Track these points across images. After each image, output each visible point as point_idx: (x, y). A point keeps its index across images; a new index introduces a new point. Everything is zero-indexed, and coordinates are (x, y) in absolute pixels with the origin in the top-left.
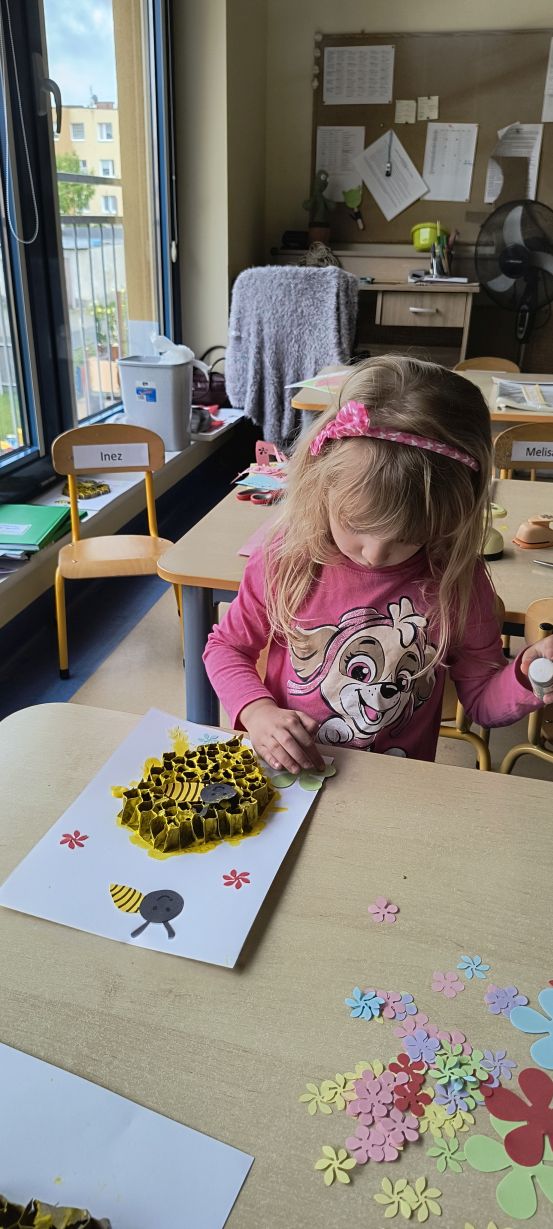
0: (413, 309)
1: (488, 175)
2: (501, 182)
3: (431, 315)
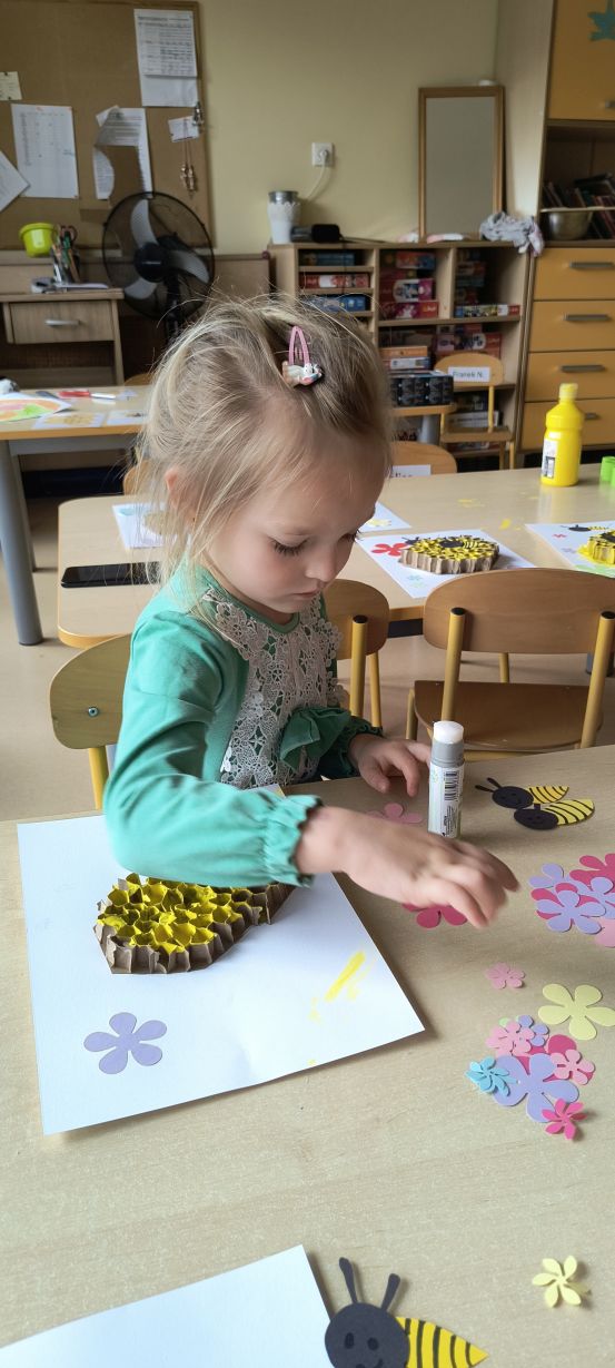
0: (50, 322)
1: (95, 166)
2: (111, 175)
3: (73, 328)
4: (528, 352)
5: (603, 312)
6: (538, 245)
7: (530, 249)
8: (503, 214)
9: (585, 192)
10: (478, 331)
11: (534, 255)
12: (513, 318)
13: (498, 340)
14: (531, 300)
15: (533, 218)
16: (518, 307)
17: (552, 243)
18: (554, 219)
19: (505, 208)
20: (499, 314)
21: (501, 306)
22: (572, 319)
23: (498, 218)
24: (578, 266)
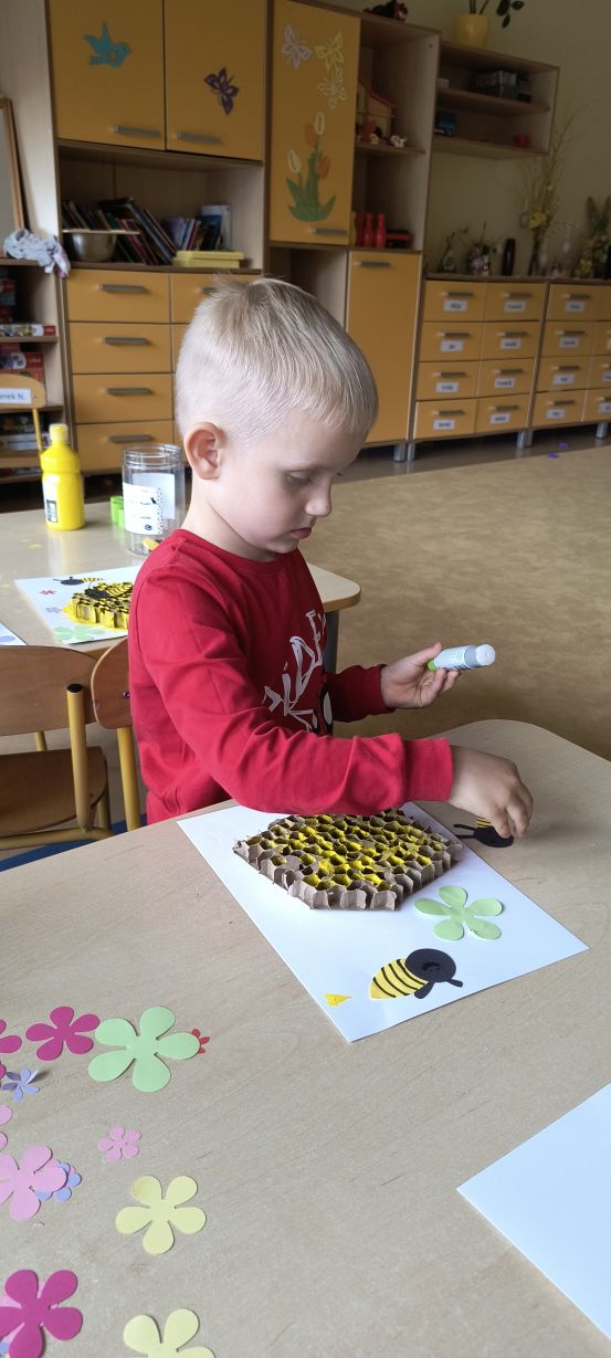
4: (71, 374)
5: (142, 336)
6: (64, 265)
7: (57, 269)
8: (26, 231)
9: (109, 214)
10: (15, 351)
11: (62, 275)
12: (49, 338)
13: (39, 360)
14: (66, 321)
15: (55, 238)
16: (53, 327)
17: (80, 264)
18: (78, 240)
19: (27, 225)
20: (35, 334)
21: (34, 326)
22: (113, 341)
23: (21, 235)
24: (109, 288)
